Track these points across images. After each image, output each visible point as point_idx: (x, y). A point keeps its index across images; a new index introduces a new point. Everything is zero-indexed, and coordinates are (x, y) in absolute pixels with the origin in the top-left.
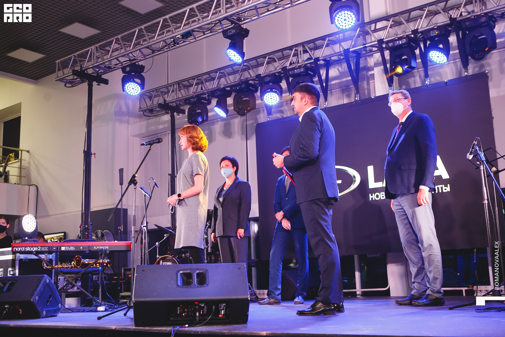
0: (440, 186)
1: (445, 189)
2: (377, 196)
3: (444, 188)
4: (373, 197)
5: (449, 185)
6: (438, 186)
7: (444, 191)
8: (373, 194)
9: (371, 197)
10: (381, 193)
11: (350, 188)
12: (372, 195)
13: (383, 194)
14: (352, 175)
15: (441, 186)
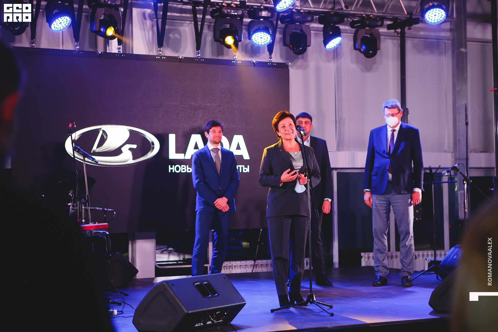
0: (240, 166)
1: (245, 170)
2: (178, 169)
3: (244, 168)
4: (173, 169)
5: (248, 166)
6: (239, 166)
7: (244, 171)
8: (173, 166)
9: (170, 168)
10: (182, 166)
11: (147, 156)
12: (171, 167)
13: (183, 167)
14: (150, 141)
15: (242, 166)
